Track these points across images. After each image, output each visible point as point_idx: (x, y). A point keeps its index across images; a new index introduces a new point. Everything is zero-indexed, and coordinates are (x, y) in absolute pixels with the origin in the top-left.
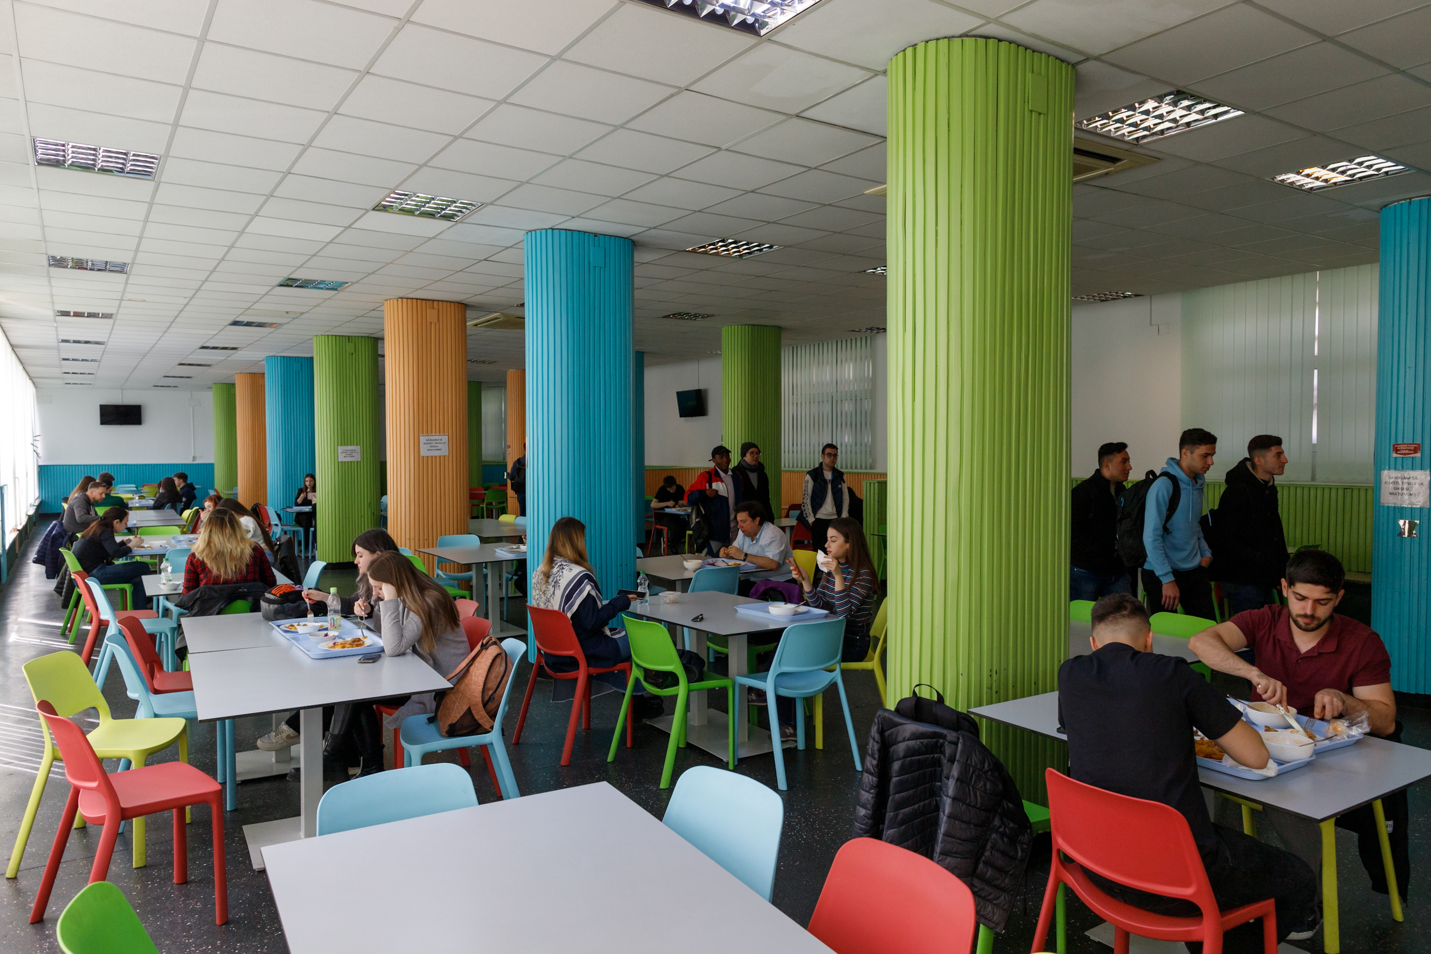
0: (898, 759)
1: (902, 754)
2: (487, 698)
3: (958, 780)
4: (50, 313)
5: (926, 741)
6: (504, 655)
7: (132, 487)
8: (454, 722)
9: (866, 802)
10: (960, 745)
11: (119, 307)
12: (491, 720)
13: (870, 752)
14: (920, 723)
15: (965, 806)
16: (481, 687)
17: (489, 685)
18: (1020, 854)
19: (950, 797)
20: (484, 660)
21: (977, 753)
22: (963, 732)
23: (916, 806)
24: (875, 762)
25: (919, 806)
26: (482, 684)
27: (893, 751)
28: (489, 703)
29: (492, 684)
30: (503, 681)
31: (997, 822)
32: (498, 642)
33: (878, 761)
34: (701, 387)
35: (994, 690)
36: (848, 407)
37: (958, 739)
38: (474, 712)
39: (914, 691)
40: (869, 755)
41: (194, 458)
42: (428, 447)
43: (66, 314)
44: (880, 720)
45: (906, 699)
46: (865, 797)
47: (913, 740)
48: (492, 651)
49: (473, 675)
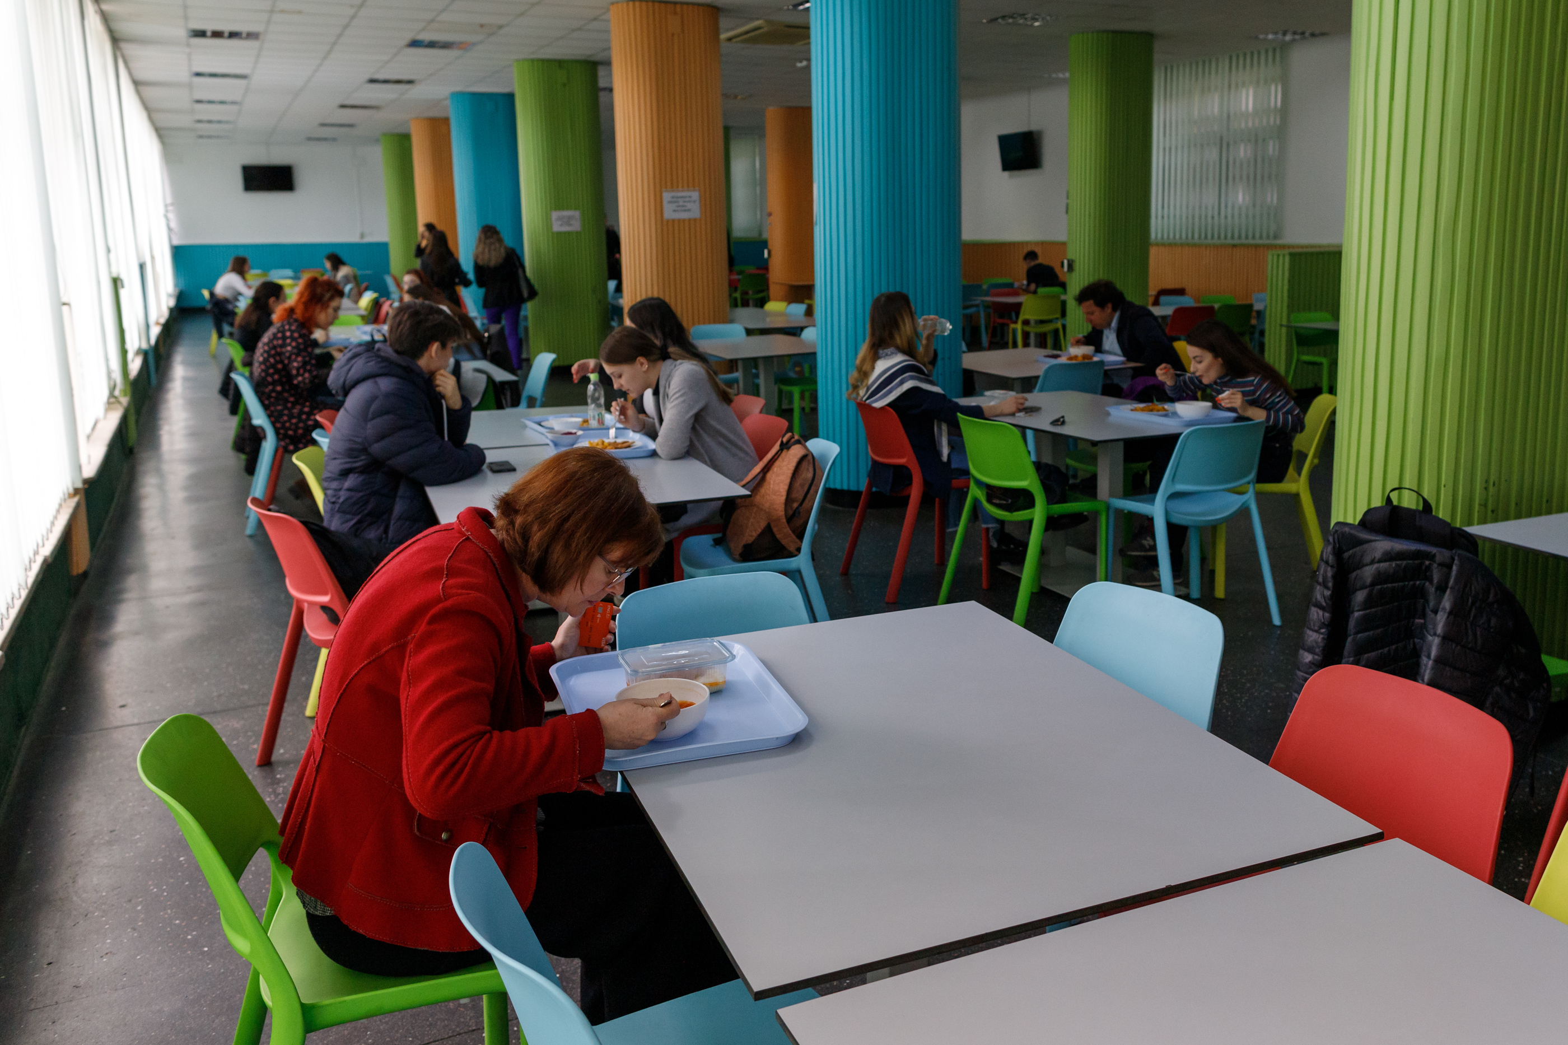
0: (1362, 588)
1: (1369, 581)
2: (791, 512)
3: (1450, 613)
4: (181, 33)
5: (1405, 563)
6: (810, 458)
7: (289, 272)
8: (750, 542)
9: (1314, 644)
10: (1454, 568)
11: (269, 22)
12: (797, 540)
13: (1321, 580)
14: (1395, 540)
15: (1459, 647)
16: (784, 498)
17: (794, 495)
18: (1532, 713)
19: (1438, 636)
20: (785, 463)
21: (1479, 579)
22: (1460, 552)
23: (1386, 650)
24: (1328, 593)
25: (1389, 651)
26: (784, 494)
27: (1355, 578)
28: (796, 518)
29: (799, 494)
30: (812, 491)
31: (1501, 672)
32: (803, 441)
33: (1333, 592)
34: (1033, 127)
35: (1490, 507)
36: (1243, 152)
37: (1453, 559)
38: (775, 530)
39: (1389, 496)
40: (1320, 584)
41: (362, 236)
42: (674, 206)
43: (201, 34)
44: (1336, 537)
45: (1375, 508)
46: (1312, 639)
47: (1385, 561)
48: (795, 452)
49: (772, 482)
